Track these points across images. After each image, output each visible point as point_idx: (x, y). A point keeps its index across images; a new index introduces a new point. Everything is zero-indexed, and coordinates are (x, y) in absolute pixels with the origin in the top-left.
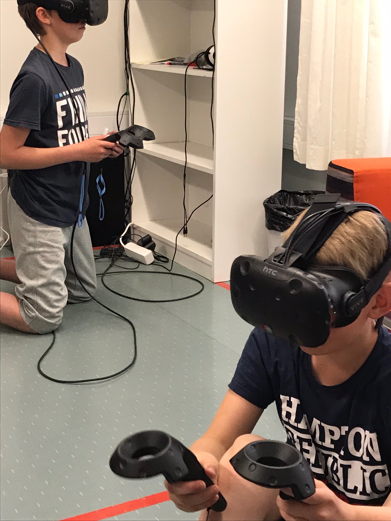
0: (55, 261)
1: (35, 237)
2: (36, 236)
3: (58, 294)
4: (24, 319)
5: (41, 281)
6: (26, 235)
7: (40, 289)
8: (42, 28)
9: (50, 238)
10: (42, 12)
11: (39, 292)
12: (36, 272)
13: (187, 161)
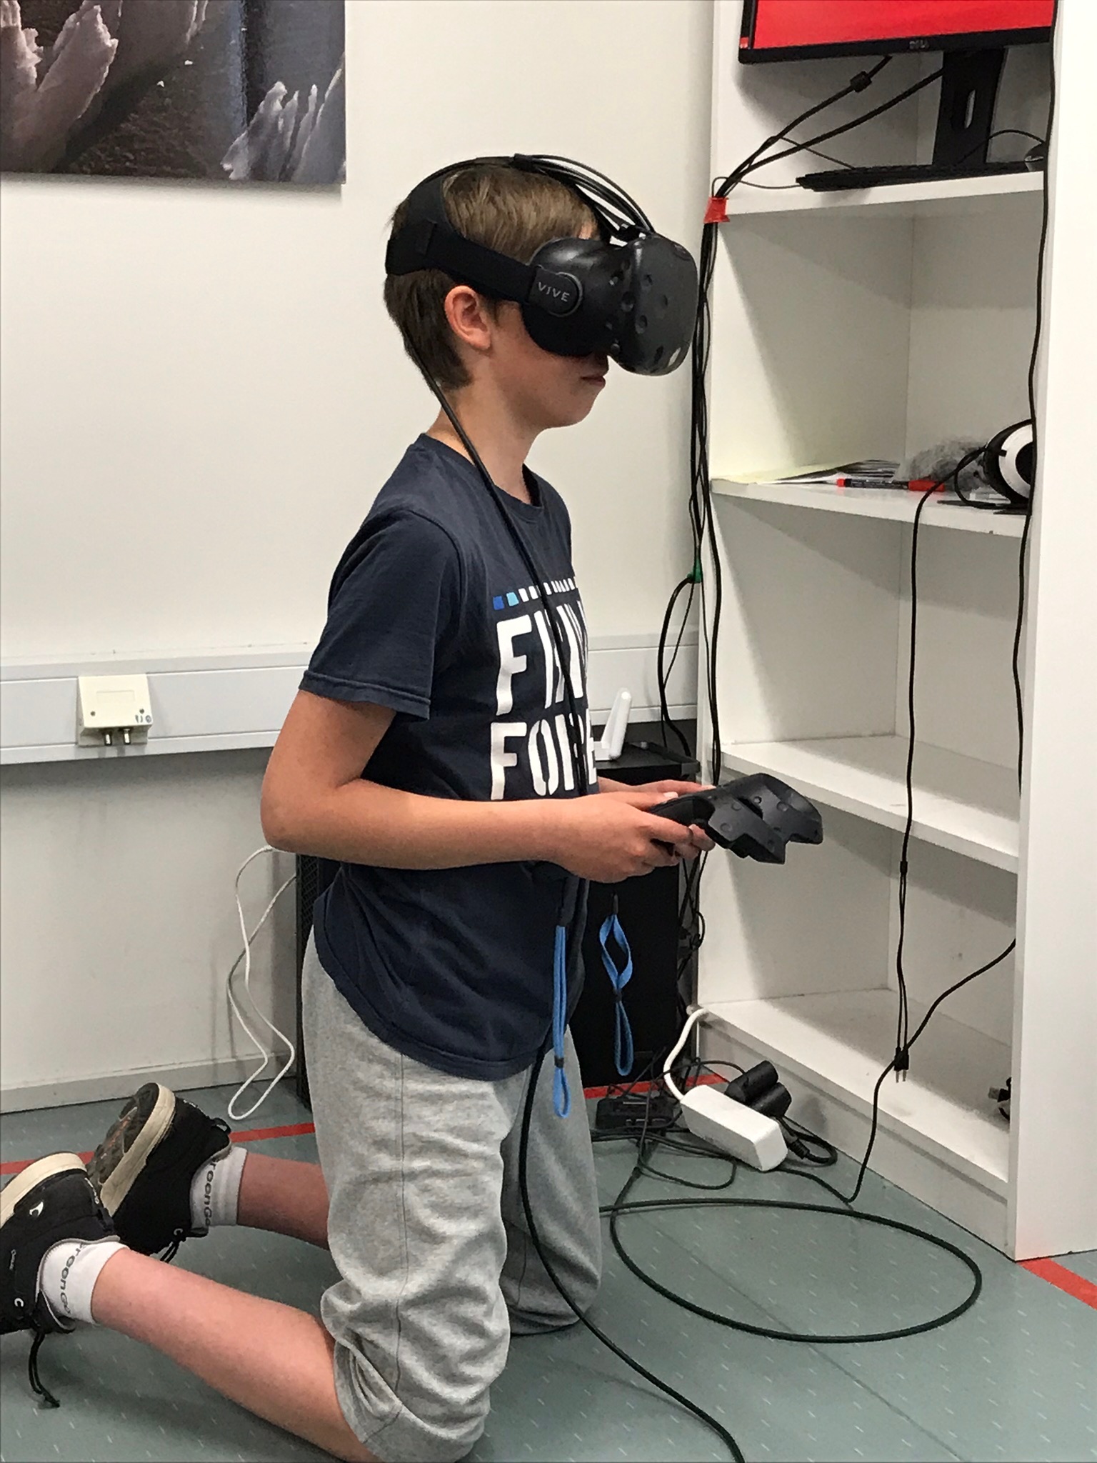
0: (467, 1209)
1: (401, 1117)
2: (403, 1116)
3: (475, 1329)
4: (353, 1420)
5: (416, 1283)
6: (368, 1107)
7: (412, 1315)
8: (456, 361)
9: (453, 1124)
10: (466, 306)
11: (412, 1323)
12: (400, 1247)
13: (913, 818)
